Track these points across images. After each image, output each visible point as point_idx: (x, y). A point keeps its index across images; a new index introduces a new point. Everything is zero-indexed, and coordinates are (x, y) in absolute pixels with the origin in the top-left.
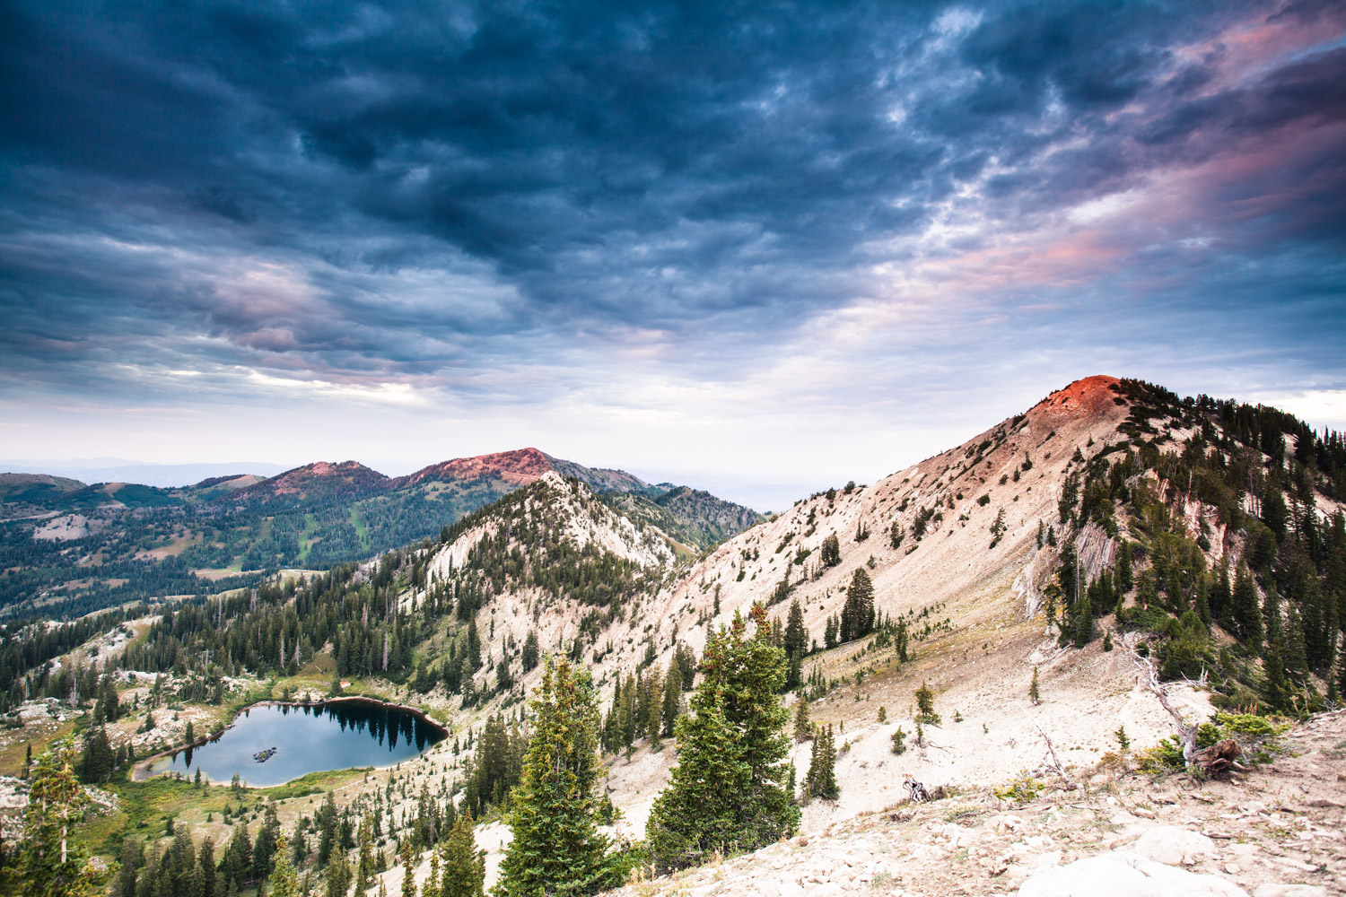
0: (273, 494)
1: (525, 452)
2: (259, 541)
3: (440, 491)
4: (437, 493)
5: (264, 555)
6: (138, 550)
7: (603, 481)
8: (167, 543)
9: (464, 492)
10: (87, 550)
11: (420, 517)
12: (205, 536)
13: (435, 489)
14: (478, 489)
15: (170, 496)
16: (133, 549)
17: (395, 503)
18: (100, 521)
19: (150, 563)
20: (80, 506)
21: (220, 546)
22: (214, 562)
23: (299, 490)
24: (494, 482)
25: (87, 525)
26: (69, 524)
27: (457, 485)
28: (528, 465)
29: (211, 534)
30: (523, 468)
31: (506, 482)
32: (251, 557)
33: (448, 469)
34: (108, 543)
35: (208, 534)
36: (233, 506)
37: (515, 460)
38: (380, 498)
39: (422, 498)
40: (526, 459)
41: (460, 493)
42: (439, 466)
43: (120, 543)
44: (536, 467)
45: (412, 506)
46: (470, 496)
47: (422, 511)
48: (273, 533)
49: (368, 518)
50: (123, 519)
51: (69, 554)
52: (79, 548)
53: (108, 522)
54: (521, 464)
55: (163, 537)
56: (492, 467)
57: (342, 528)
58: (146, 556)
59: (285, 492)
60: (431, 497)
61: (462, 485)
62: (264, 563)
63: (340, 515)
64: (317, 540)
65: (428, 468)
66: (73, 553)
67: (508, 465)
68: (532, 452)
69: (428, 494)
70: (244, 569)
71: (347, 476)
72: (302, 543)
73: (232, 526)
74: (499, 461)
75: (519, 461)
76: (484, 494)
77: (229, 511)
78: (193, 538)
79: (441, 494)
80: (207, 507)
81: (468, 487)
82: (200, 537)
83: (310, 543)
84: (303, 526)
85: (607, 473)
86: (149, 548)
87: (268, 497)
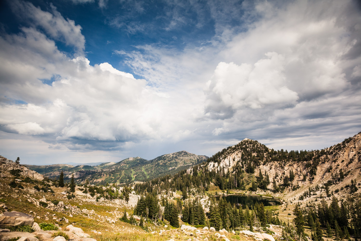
0: (120, 166)
1: (182, 152)
2: (122, 176)
3: (163, 162)
4: (162, 163)
5: (124, 180)
6: (94, 179)
7: (202, 158)
8: (101, 177)
9: (169, 162)
10: (83, 180)
11: (159, 169)
12: (109, 175)
13: (162, 162)
14: (173, 161)
15: (94, 168)
16: (93, 179)
17: (152, 166)
18: (83, 173)
19: (98, 182)
20: (75, 171)
21: (113, 178)
22: (113, 181)
23: (126, 164)
24: (176, 159)
25: (80, 174)
26: (76, 174)
27: (167, 161)
28: (184, 155)
29: (111, 175)
30: (183, 156)
31: (179, 159)
32: (121, 180)
33: (164, 157)
34: (87, 178)
35: (110, 175)
36: (112, 169)
37: (180, 154)
38: (149, 165)
39: (159, 164)
40: (183, 154)
41: (168, 163)
42: (161, 156)
43: (90, 178)
44: (186, 155)
45: (157, 166)
46: (171, 163)
47: (159, 167)
48: (125, 174)
49: (146, 170)
50: (88, 173)
51: (79, 181)
52: (81, 179)
53: (85, 174)
54: (182, 155)
55: (100, 176)
56: (175, 156)
57: (141, 172)
58: (96, 181)
59: (123, 165)
60: (161, 164)
61: (168, 161)
62: (124, 181)
63: (140, 169)
64: (136, 175)
65: (158, 157)
66: (80, 180)
67: (179, 155)
68: (184, 151)
69: (160, 163)
70: (120, 183)
71: (137, 160)
72: (132, 176)
73: (115, 173)
74: (176, 154)
75: (181, 154)
76: (174, 163)
77: (111, 170)
78: (106, 176)
79: (163, 163)
80: (106, 169)
81: (170, 161)
82: (108, 175)
83: (135, 176)
84: (131, 172)
85: (202, 156)
86: (97, 179)
87: (119, 166)
